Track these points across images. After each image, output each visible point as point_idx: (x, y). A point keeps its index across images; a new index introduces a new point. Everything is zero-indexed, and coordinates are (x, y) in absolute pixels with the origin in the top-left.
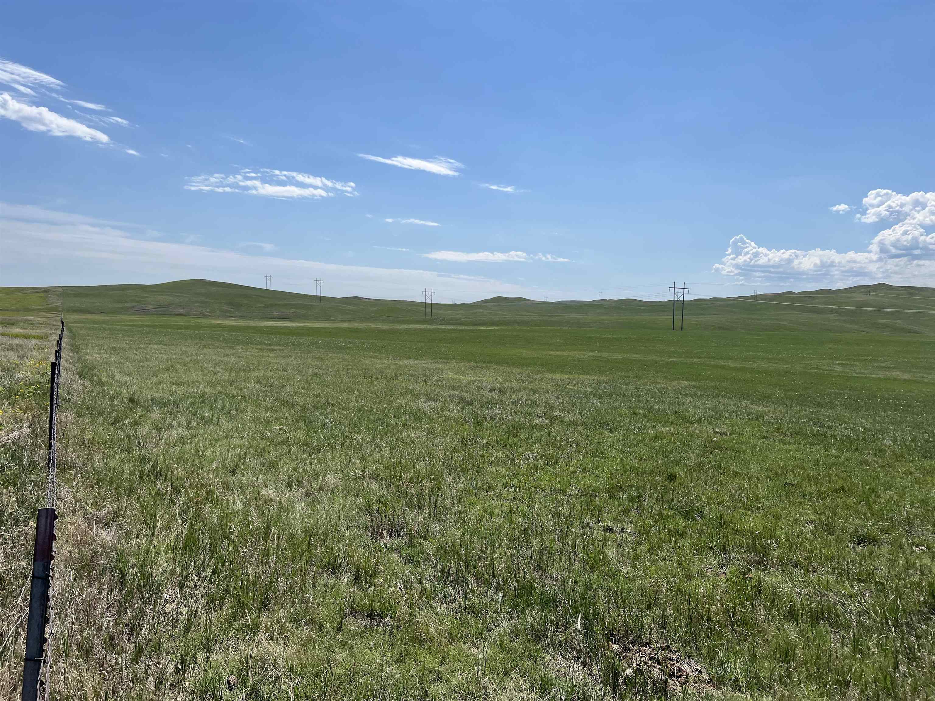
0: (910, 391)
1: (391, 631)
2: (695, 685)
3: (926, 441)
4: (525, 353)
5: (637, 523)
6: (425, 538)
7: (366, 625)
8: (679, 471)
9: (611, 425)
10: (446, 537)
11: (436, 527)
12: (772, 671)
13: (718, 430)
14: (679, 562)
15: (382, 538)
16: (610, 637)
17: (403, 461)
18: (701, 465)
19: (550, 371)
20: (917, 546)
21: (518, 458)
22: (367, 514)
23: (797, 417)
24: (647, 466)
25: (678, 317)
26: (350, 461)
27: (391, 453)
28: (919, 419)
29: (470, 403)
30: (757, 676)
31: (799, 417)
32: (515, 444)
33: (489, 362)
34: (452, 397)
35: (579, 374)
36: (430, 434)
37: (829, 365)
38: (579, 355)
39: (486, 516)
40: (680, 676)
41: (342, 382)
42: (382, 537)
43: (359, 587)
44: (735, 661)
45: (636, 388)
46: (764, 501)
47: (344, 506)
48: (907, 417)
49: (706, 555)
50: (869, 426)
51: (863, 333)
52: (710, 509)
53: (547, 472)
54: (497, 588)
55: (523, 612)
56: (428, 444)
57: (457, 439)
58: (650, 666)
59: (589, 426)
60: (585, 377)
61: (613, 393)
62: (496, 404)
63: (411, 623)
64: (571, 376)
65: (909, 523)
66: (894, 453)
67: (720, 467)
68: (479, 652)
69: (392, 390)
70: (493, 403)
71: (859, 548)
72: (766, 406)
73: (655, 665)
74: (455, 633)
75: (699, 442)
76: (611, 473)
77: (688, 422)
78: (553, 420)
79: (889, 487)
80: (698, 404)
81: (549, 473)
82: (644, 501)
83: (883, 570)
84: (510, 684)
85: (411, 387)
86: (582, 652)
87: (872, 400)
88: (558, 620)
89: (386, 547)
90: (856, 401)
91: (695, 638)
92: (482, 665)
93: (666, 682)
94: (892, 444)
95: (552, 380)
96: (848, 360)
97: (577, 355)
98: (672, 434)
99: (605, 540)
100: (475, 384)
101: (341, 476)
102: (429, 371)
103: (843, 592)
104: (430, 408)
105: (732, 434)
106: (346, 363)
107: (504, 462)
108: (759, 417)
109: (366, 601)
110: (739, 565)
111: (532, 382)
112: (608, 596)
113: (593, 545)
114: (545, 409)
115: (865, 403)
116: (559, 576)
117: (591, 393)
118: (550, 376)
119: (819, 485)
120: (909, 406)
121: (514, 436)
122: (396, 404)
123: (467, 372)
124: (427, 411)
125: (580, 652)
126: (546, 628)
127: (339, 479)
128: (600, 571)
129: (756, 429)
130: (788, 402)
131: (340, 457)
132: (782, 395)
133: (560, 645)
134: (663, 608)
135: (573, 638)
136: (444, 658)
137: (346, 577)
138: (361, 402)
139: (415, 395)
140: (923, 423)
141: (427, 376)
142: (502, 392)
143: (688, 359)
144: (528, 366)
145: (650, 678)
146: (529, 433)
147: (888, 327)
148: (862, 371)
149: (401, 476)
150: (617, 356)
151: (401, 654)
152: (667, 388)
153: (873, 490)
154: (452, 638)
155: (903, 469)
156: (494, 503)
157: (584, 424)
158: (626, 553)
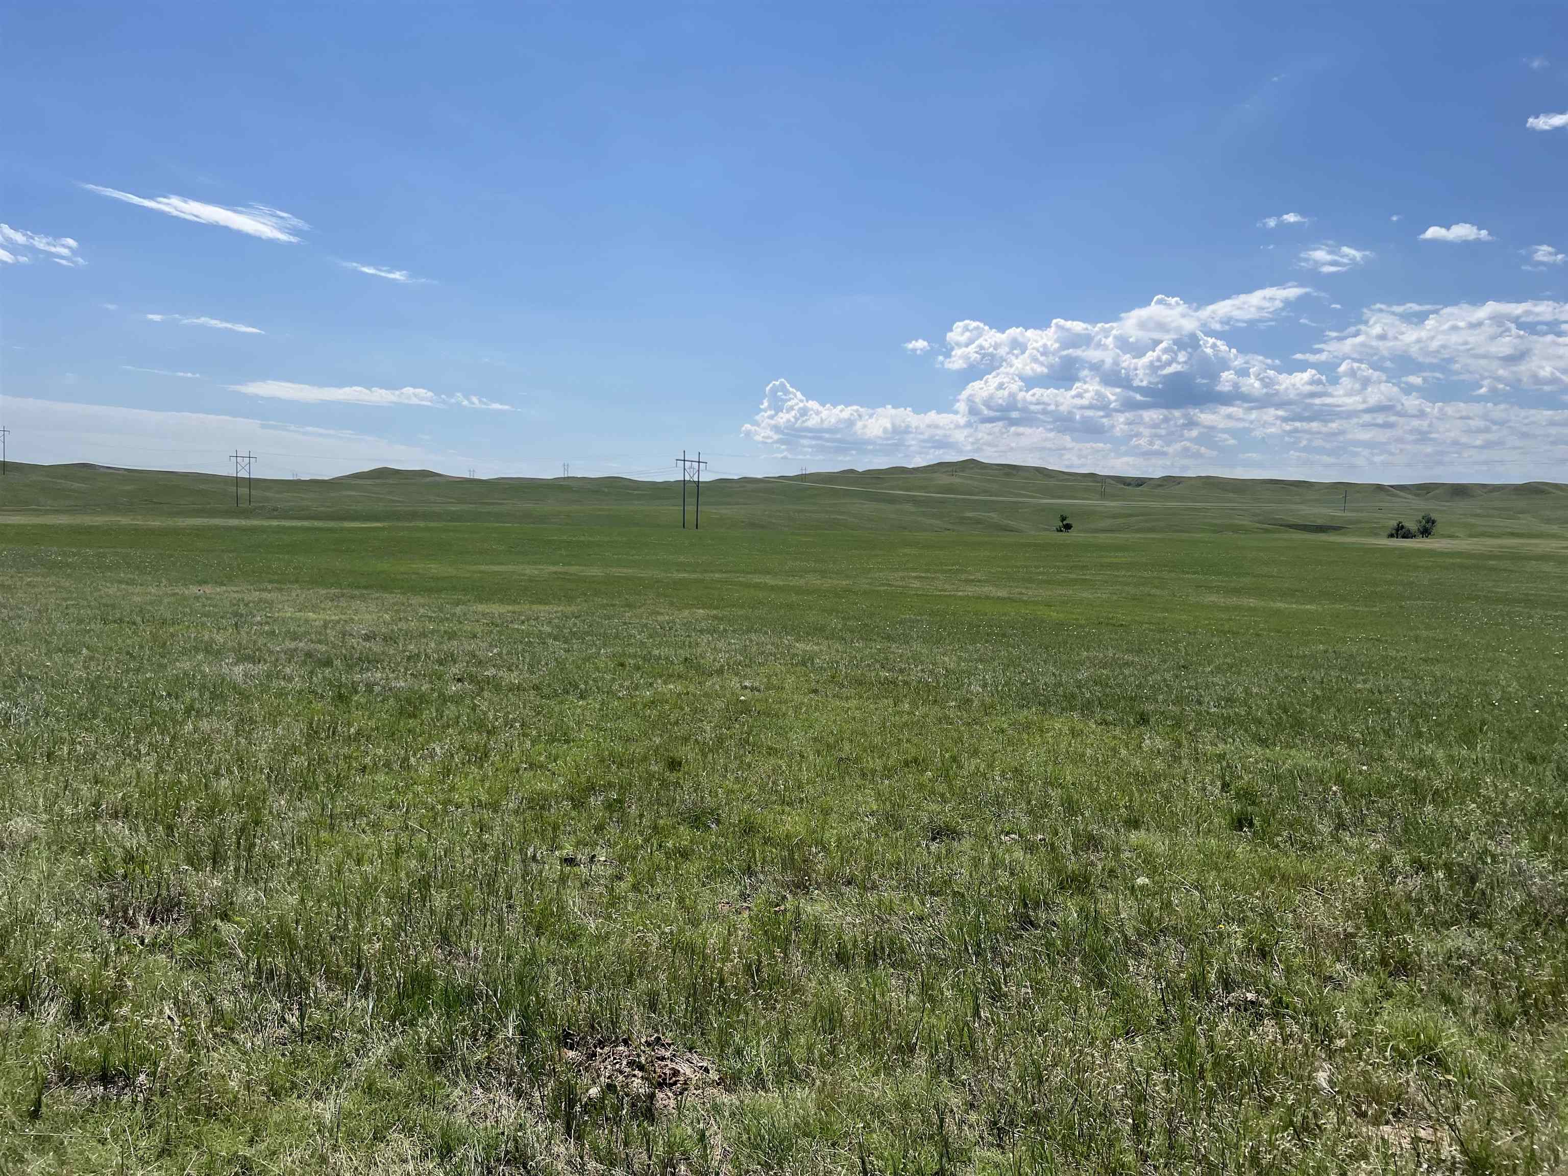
0: (1005, 614)
1: (147, 1101)
2: (697, 1092)
3: (1024, 684)
4: (434, 568)
5: (616, 844)
6: (225, 917)
7: (94, 1099)
8: (687, 753)
9: (583, 686)
10: (268, 909)
11: (247, 895)
12: (810, 1049)
13: (747, 684)
14: (681, 900)
15: (134, 928)
16: (565, 1040)
17: (184, 777)
18: (720, 740)
19: (480, 600)
20: (1007, 834)
21: (415, 755)
22: (101, 886)
23: (859, 658)
24: (637, 749)
25: (690, 508)
26: (66, 787)
27: (159, 765)
28: (1015, 652)
29: (328, 663)
30: (789, 1062)
31: (861, 658)
32: (410, 731)
33: (366, 588)
34: (291, 654)
35: (532, 603)
36: (244, 724)
37: (903, 578)
38: (530, 570)
39: (350, 864)
40: (675, 1083)
41: (54, 632)
42: (133, 924)
43: (81, 1026)
44: (758, 1043)
45: (625, 623)
46: (810, 789)
47: (51, 875)
48: (1000, 651)
49: (722, 882)
50: (952, 666)
51: (947, 532)
52: (731, 809)
53: (467, 774)
54: (366, 988)
55: (412, 1023)
56: (238, 743)
57: (298, 730)
58: (628, 1076)
59: (546, 691)
60: (542, 607)
61: (587, 633)
62: (378, 662)
63: (191, 1080)
64: (517, 608)
65: (999, 802)
66: (983, 704)
67: (747, 742)
68: (326, 1110)
69: (165, 644)
70: (372, 661)
71: (934, 847)
72: (818, 644)
73: (636, 1072)
74: (280, 1083)
75: (719, 704)
76: (577, 767)
77: (704, 673)
78: (481, 684)
79: (975, 753)
80: (720, 645)
81: (471, 776)
82: (629, 807)
83: (963, 874)
84: (383, 1153)
85: (206, 638)
86: (515, 1073)
87: (957, 628)
88: (475, 1025)
89: (142, 943)
90: (938, 630)
91: (700, 1017)
92: (331, 1131)
93: (652, 1096)
94: (981, 690)
95: (484, 615)
96: (927, 571)
97: (528, 572)
98: (679, 695)
99: (563, 879)
100: (338, 627)
101: (45, 817)
102: (246, 605)
103: (911, 913)
104: (246, 675)
105: (768, 688)
106: (65, 595)
107: (388, 765)
108: (806, 661)
109: (95, 1052)
110: (770, 892)
111: (447, 619)
112: (563, 973)
113: (542, 890)
114: (467, 666)
115: (949, 634)
116: (481, 951)
117: (550, 635)
118: (480, 608)
119: (884, 758)
120: (1004, 635)
121: (410, 716)
122: (171, 672)
123: (323, 606)
124: (240, 679)
125: (511, 1073)
126: (451, 1042)
127: (41, 822)
128: (552, 933)
129: (802, 679)
130: (848, 636)
131: (46, 779)
132: (840, 626)
133: (479, 1069)
134: (651, 976)
135: (502, 1052)
136: (257, 1131)
137: (52, 1012)
138: (96, 670)
139: (212, 651)
140: (1020, 659)
141: (242, 615)
142: (389, 639)
143: (705, 575)
144: (439, 591)
145: (627, 1095)
146: (437, 711)
147: (979, 523)
148: (946, 586)
149: (178, 807)
150: (595, 571)
151: (167, 1141)
152: (674, 622)
153: (954, 759)
154: (276, 1093)
155: (994, 725)
156: (366, 839)
157: (536, 688)
158: (597, 896)
